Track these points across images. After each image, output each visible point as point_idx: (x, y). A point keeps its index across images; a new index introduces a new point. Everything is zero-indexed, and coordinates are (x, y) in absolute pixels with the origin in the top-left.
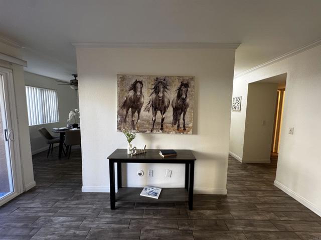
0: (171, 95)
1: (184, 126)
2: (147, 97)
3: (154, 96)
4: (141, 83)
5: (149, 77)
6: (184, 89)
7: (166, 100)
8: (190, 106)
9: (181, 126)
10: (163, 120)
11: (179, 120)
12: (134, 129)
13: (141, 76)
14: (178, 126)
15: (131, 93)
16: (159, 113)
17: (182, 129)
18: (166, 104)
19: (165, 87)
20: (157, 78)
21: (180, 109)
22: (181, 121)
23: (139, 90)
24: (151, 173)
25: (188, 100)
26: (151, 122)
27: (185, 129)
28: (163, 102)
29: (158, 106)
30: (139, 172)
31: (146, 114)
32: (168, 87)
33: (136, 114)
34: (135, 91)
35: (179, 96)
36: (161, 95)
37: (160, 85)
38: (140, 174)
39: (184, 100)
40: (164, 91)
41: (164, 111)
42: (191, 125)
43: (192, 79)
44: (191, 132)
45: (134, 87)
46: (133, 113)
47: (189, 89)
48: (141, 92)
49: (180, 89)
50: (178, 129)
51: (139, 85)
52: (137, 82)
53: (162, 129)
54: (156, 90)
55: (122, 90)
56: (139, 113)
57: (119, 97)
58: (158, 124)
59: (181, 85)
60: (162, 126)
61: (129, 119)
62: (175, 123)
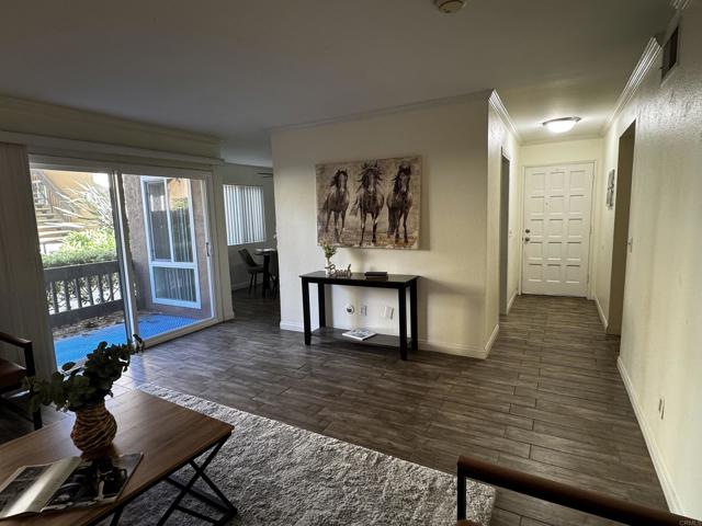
0: (386, 189)
1: (406, 237)
2: (353, 194)
3: (362, 191)
4: (345, 174)
5: (355, 163)
6: (404, 178)
7: (379, 196)
8: (414, 203)
9: (402, 236)
10: (375, 227)
11: (398, 227)
12: (338, 241)
13: (346, 163)
14: (397, 236)
15: (333, 190)
16: (369, 216)
17: (402, 242)
18: (379, 202)
19: (377, 177)
20: (366, 165)
21: (399, 209)
22: (401, 228)
23: (343, 184)
24: (364, 310)
25: (410, 194)
26: (360, 230)
27: (406, 242)
28: (375, 200)
29: (369, 206)
30: (348, 306)
31: (352, 219)
32: (381, 177)
33: (340, 219)
34: (338, 187)
35: (397, 189)
36: (372, 189)
37: (370, 174)
38: (349, 311)
39: (405, 194)
40: (375, 183)
41: (375, 214)
42: (416, 234)
43: (416, 159)
44: (415, 246)
45: (336, 182)
46: (336, 218)
47: (412, 177)
48: (345, 188)
49: (398, 179)
50: (397, 242)
51: (342, 177)
52: (339, 173)
53: (374, 241)
54: (365, 183)
55: (322, 187)
56: (343, 218)
57: (318, 196)
58: (369, 233)
59: (400, 172)
60: (374, 237)
61: (331, 229)
62: (392, 232)
